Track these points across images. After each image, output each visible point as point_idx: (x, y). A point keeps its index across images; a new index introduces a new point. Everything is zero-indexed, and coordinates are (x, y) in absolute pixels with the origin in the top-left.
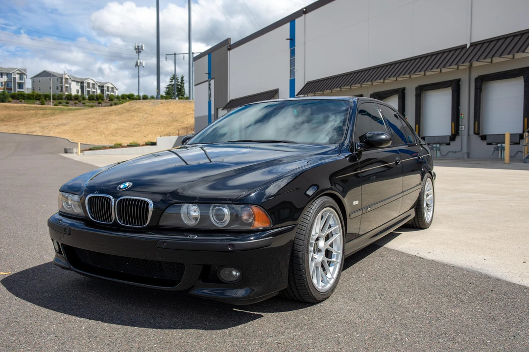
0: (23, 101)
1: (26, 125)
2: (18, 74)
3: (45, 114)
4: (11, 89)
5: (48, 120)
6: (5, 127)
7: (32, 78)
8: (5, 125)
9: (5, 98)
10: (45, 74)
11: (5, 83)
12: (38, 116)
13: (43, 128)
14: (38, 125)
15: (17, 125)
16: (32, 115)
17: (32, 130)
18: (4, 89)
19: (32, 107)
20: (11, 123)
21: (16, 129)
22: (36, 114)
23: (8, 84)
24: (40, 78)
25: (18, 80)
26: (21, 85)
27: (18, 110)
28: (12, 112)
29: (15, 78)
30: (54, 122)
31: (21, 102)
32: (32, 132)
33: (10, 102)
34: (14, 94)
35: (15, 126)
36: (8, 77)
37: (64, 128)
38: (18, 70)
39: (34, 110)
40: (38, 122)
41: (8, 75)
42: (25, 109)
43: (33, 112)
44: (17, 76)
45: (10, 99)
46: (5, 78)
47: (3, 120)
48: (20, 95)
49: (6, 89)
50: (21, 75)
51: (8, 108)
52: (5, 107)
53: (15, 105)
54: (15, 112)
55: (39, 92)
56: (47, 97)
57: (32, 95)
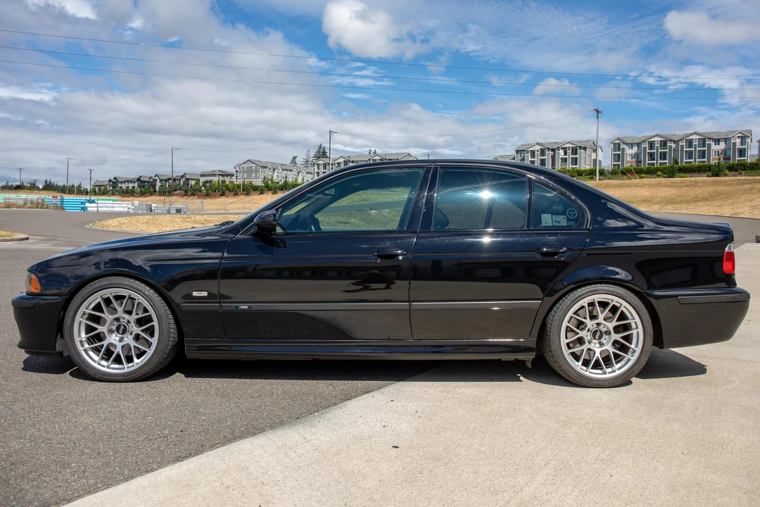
0: (743, 172)
1: (732, 204)
2: (738, 137)
4: (729, 159)
6: (706, 208)
8: (707, 206)
9: (720, 171)
11: (722, 151)
12: (753, 191)
13: (754, 208)
14: (748, 204)
15: (722, 205)
16: (745, 191)
17: (740, 210)
18: (719, 159)
19: (748, 180)
20: (715, 203)
22: (751, 189)
23: (726, 152)
25: (738, 146)
26: (742, 152)
27: (728, 185)
28: (720, 188)
29: (735, 144)
31: (740, 174)
32: (738, 214)
33: (726, 175)
34: (733, 164)
35: (719, 206)
36: (726, 144)
38: (740, 132)
39: (749, 184)
40: (750, 200)
41: (726, 140)
42: (739, 183)
43: (748, 186)
44: (738, 141)
45: (727, 172)
46: (722, 145)
47: (705, 199)
48: (741, 165)
49: (722, 159)
50: (743, 138)
51: (716, 183)
52: (713, 181)
53: (727, 178)
54: (725, 188)
57: (757, 164)
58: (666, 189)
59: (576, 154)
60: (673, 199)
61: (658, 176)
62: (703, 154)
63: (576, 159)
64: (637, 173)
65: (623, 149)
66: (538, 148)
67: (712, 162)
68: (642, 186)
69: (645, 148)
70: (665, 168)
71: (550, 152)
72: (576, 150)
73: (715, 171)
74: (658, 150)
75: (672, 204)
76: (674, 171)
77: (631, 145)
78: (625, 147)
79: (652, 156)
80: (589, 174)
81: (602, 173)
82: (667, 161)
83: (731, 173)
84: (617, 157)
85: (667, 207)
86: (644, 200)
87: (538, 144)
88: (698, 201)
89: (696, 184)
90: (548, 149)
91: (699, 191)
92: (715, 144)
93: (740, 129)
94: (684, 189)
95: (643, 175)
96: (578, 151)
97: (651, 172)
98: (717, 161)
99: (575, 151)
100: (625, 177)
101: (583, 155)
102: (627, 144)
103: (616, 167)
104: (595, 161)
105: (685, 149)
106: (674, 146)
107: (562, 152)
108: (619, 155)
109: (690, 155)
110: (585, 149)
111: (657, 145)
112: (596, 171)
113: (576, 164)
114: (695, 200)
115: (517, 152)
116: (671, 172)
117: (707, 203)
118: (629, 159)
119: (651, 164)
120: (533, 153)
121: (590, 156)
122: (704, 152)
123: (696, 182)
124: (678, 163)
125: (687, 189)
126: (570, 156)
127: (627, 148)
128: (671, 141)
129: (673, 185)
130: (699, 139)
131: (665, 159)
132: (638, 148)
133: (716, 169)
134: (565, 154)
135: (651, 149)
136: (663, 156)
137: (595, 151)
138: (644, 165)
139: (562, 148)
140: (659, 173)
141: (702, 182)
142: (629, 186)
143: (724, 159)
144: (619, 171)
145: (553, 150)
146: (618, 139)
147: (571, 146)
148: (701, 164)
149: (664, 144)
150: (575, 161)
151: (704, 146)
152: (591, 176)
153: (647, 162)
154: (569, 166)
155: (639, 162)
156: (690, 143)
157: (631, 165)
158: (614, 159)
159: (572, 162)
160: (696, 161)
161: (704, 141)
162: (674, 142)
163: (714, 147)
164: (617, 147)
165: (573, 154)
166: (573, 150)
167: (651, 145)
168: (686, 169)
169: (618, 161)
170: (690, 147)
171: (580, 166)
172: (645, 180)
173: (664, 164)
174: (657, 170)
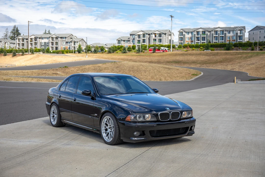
1: (232, 64)
2: (239, 30)
4: (234, 41)
7: (249, 32)
8: (221, 65)
9: (230, 47)
10: (257, 28)
11: (231, 37)
13: (241, 66)
15: (228, 65)
16: (238, 58)
19: (241, 53)
20: (225, 63)
21: (226, 67)
22: (241, 57)
24: (254, 31)
25: (239, 34)
26: (240, 37)
27: (231, 55)
29: (237, 33)
30: (248, 62)
31: (239, 48)
32: (233, 69)
34: (236, 43)
35: (226, 65)
36: (233, 33)
37: (252, 66)
38: (240, 28)
39: (241, 54)
40: (239, 63)
41: (233, 31)
43: (240, 55)
44: (239, 32)
45: (233, 47)
46: (231, 34)
47: (221, 62)
48: (239, 44)
49: (231, 41)
50: (241, 30)
51: (226, 54)
53: (233, 51)
54: (230, 56)
55: (253, 41)
56: (255, 44)
57: (247, 44)
58: (204, 57)
59: (161, 37)
60: (206, 61)
61: (201, 49)
63: (161, 39)
64: (190, 47)
65: (184, 35)
66: (141, 33)
67: (227, 42)
68: (193, 54)
69: (195, 34)
70: (204, 45)
71: (148, 36)
72: (161, 34)
74: (201, 35)
75: (206, 64)
76: (208, 47)
77: (188, 33)
78: (185, 33)
79: (198, 39)
81: (174, 47)
82: (205, 41)
83: (235, 48)
84: (181, 39)
85: (204, 65)
86: (193, 62)
87: (142, 31)
88: (217, 63)
89: (217, 54)
90: (147, 34)
91: (218, 58)
92: (228, 33)
93: (240, 26)
94: (212, 57)
95: (194, 48)
96: (162, 35)
97: (197, 47)
98: (229, 42)
99: (160, 35)
100: (184, 49)
101: (164, 37)
102: (186, 32)
103: (181, 44)
104: (170, 40)
105: (214, 36)
106: (209, 34)
107: (154, 36)
108: (182, 38)
109: (216, 38)
110: (165, 34)
111: (201, 33)
112: (171, 46)
113: (161, 42)
114: (216, 62)
115: (131, 35)
117: (221, 64)
118: (187, 40)
119: (198, 43)
120: (139, 36)
121: (168, 38)
122: (223, 37)
123: (218, 53)
124: (210, 43)
125: (213, 56)
126: (158, 38)
127: (186, 34)
128: (207, 31)
129: (207, 55)
130: (220, 31)
131: (204, 40)
132: (192, 34)
133: (228, 47)
134: (155, 36)
135: (198, 35)
137: (170, 35)
138: (194, 43)
139: (154, 34)
140: (201, 47)
141: (220, 53)
142: (186, 55)
144: (182, 46)
145: (149, 34)
146: (182, 30)
147: (158, 32)
148: (221, 43)
149: (204, 32)
150: (160, 40)
151: (223, 34)
153: (196, 42)
154: (157, 43)
155: (192, 42)
156: (216, 32)
157: (188, 43)
158: (180, 40)
159: (159, 41)
160: (219, 42)
161: (223, 31)
162: (209, 32)
163: (228, 35)
164: (181, 33)
165: (159, 37)
166: (159, 34)
167: (198, 33)
168: (214, 46)
169: (182, 41)
170: (216, 34)
171: (163, 43)
172: (194, 52)
173: (204, 43)
174: (200, 46)
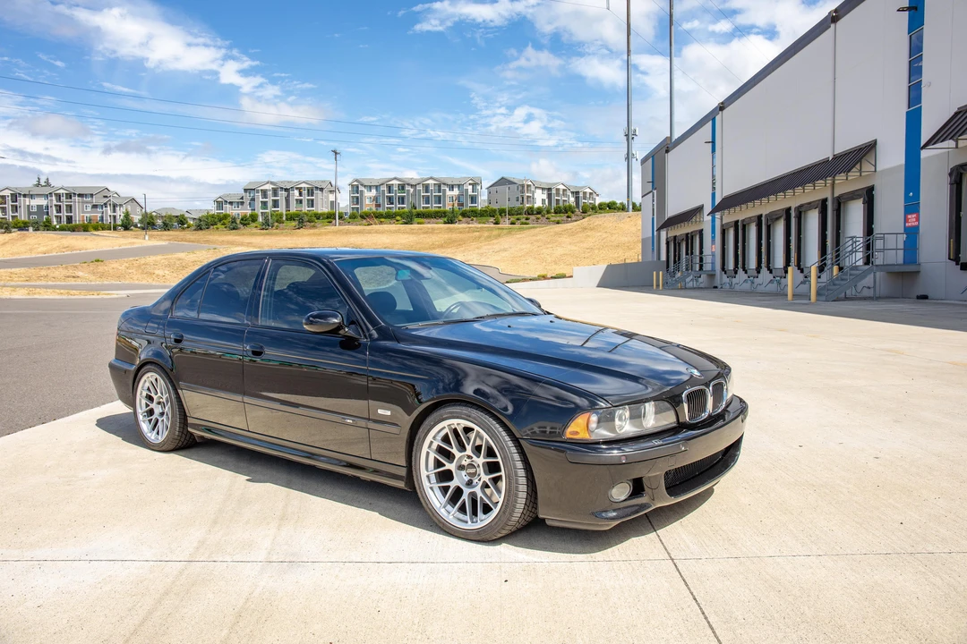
0: (475, 219)
1: (464, 252)
2: (470, 184)
3: (489, 237)
4: (462, 205)
5: (489, 244)
7: (488, 188)
9: (455, 217)
10: (503, 181)
11: (456, 197)
12: (481, 239)
13: (482, 254)
14: (477, 251)
16: (474, 240)
17: (469, 258)
18: (453, 205)
22: (480, 237)
23: (459, 198)
24: (499, 188)
25: (470, 192)
26: (474, 199)
27: (461, 232)
28: (454, 236)
29: (467, 191)
30: (494, 247)
31: (472, 220)
33: (459, 222)
34: (465, 210)
36: (459, 190)
38: (472, 180)
40: (478, 248)
41: (459, 186)
42: (471, 231)
43: (476, 234)
44: (470, 188)
45: (460, 218)
46: (456, 192)
48: (472, 211)
49: (456, 205)
50: (474, 185)
51: (450, 230)
52: (448, 228)
53: (461, 226)
54: (458, 236)
55: (495, 207)
56: (502, 212)
57: (486, 211)
58: (406, 236)
59: (312, 195)
61: (397, 221)
62: (439, 200)
63: (312, 200)
64: (376, 217)
65: (362, 191)
66: (269, 187)
67: (448, 208)
68: (382, 232)
69: (383, 191)
70: (404, 213)
71: (283, 192)
72: (312, 190)
73: (450, 218)
74: (397, 194)
76: (412, 217)
77: (370, 188)
78: (363, 189)
79: (390, 200)
80: (328, 218)
81: (342, 217)
82: (405, 206)
83: (464, 220)
84: (355, 200)
87: (272, 183)
88: (434, 248)
89: (432, 231)
90: (282, 188)
91: (435, 238)
92: (450, 190)
93: (471, 176)
94: (422, 236)
95: (382, 220)
96: (315, 192)
97: (390, 216)
98: (451, 207)
99: (311, 192)
100: (364, 221)
101: (320, 196)
102: (365, 186)
103: (355, 211)
104: (333, 203)
105: (422, 194)
106: (412, 190)
107: (296, 193)
108: (357, 198)
109: (427, 200)
110: (322, 189)
111: (396, 188)
112: (335, 215)
113: (313, 206)
115: (246, 190)
116: (409, 218)
118: (367, 202)
119: (390, 208)
120: (264, 193)
121: (327, 198)
122: (440, 197)
123: (433, 229)
124: (415, 208)
125: (425, 235)
126: (305, 198)
127: (366, 190)
128: (408, 184)
129: (412, 232)
130: (435, 184)
131: (403, 203)
132: (377, 190)
133: (451, 215)
134: (301, 194)
135: (390, 193)
136: (402, 200)
137: (332, 192)
138: (384, 209)
139: (297, 188)
140: (398, 218)
141: (438, 229)
142: (369, 232)
143: (459, 205)
144: (358, 215)
145: (286, 190)
146: (356, 181)
147: (306, 186)
148: (437, 209)
149: (402, 187)
150: (311, 203)
151: (439, 192)
152: (329, 220)
153: (386, 206)
154: (305, 208)
155: (378, 206)
156: (427, 188)
157: (371, 209)
158: (353, 202)
159: (308, 204)
160: (434, 207)
161: (439, 186)
162: (412, 186)
163: (449, 193)
164: (355, 188)
165: (308, 195)
166: (308, 190)
167: (390, 188)
168: (423, 215)
169: (357, 203)
170: (427, 192)
171: (317, 208)
172: (385, 227)
173: (403, 208)
174: (395, 215)
